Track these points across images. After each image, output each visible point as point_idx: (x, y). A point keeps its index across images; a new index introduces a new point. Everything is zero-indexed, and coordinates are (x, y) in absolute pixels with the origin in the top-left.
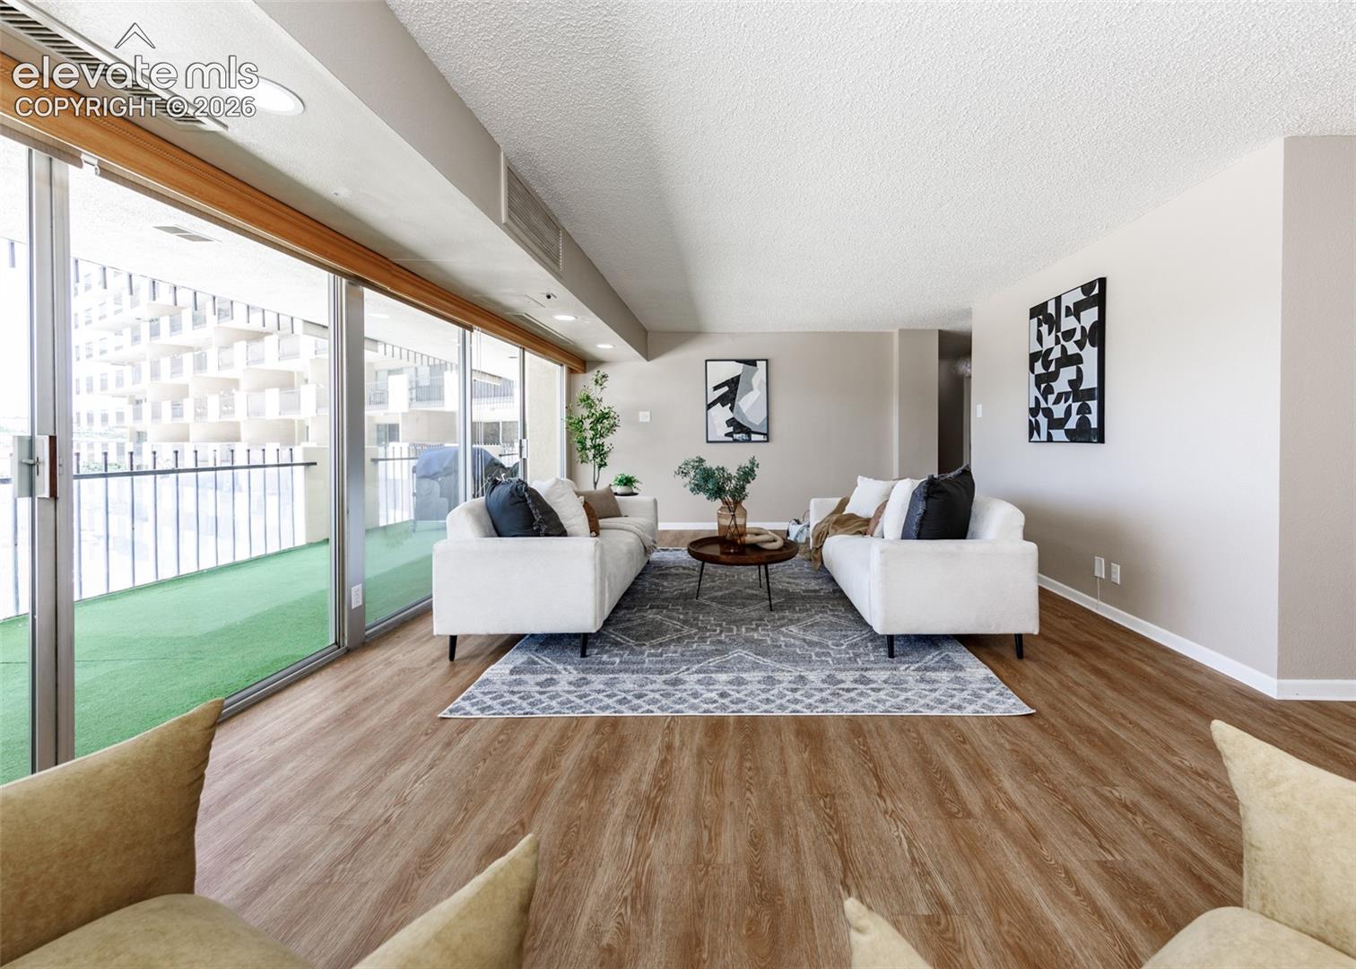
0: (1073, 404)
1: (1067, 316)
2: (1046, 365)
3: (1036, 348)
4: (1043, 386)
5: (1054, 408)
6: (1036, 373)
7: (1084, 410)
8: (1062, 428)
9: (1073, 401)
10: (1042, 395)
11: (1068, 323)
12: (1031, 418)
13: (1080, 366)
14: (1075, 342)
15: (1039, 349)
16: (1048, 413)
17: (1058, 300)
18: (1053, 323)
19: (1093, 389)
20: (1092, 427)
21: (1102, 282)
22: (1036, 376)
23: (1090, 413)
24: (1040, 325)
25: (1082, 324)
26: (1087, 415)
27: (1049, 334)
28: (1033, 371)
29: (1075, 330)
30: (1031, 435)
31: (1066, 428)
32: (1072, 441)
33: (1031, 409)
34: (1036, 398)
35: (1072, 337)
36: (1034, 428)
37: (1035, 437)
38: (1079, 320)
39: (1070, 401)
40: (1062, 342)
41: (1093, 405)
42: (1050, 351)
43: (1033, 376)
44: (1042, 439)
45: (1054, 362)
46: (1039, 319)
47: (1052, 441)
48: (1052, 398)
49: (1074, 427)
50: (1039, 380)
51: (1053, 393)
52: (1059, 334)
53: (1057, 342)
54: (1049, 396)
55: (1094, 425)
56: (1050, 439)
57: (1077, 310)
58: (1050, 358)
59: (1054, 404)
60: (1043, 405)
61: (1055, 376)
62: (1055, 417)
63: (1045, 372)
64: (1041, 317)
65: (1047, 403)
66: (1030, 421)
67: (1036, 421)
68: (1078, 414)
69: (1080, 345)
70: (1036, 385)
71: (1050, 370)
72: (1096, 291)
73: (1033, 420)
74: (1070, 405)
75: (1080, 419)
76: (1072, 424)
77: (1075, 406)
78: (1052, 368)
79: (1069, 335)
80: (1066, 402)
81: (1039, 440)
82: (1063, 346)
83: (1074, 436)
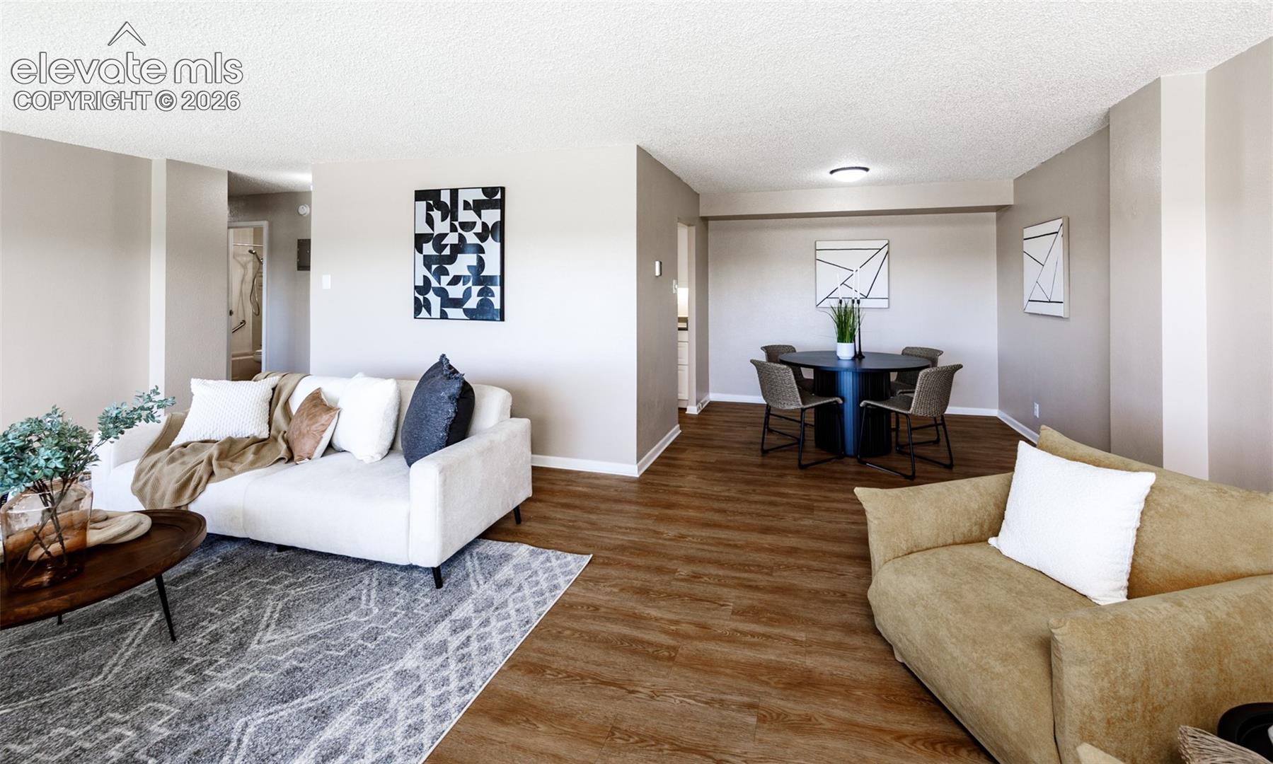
0: (473, 287)
1: (465, 209)
2: (439, 247)
3: (426, 229)
4: (434, 267)
5: (449, 289)
6: (424, 253)
7: (485, 293)
8: (460, 307)
9: (473, 285)
10: (434, 275)
11: (465, 216)
12: (417, 295)
13: (481, 255)
14: (475, 233)
15: (429, 231)
16: (441, 292)
17: (454, 193)
18: (450, 212)
19: (496, 276)
20: (495, 308)
21: (503, 189)
22: (424, 256)
23: (493, 295)
24: (429, 208)
25: (483, 220)
26: (490, 298)
27: (442, 221)
28: (420, 251)
29: (475, 223)
30: (417, 311)
31: (465, 307)
32: (471, 319)
33: (416, 287)
34: (425, 277)
35: (472, 230)
36: (420, 306)
37: (424, 313)
38: (480, 216)
39: (470, 284)
40: (460, 231)
41: (496, 289)
42: (444, 236)
43: (420, 257)
44: (433, 317)
45: (449, 246)
46: (428, 204)
47: (447, 318)
48: (445, 280)
49: (475, 307)
50: (428, 261)
51: (447, 274)
52: (456, 223)
53: (453, 229)
54: (442, 277)
55: (497, 306)
56: (444, 316)
57: (478, 207)
58: (443, 243)
59: (449, 284)
60: (434, 283)
61: (452, 259)
62: (450, 297)
63: (435, 253)
64: (431, 202)
65: (440, 284)
66: (416, 298)
67: (426, 300)
68: (478, 296)
69: (482, 237)
70: (425, 265)
71: (443, 254)
72: (498, 196)
73: (421, 298)
74: (470, 288)
75: (481, 300)
76: (472, 303)
77: (476, 289)
78: (447, 252)
79: (468, 226)
80: (464, 285)
81: (429, 317)
82: (461, 235)
83: (472, 315)
